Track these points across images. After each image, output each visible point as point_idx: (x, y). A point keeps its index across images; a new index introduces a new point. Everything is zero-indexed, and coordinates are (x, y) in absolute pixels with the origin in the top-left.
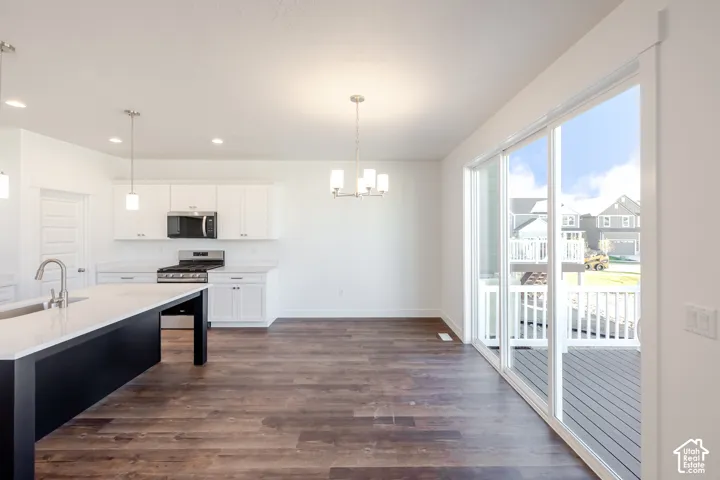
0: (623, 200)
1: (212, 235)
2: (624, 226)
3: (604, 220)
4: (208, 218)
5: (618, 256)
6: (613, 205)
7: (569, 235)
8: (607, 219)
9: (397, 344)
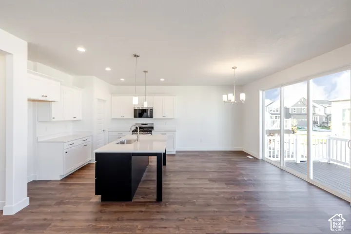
0: (303, 100)
1: (151, 117)
2: (303, 113)
3: (293, 110)
4: (150, 109)
5: (300, 127)
6: (298, 102)
7: (276, 117)
8: (294, 109)
9: (232, 159)
